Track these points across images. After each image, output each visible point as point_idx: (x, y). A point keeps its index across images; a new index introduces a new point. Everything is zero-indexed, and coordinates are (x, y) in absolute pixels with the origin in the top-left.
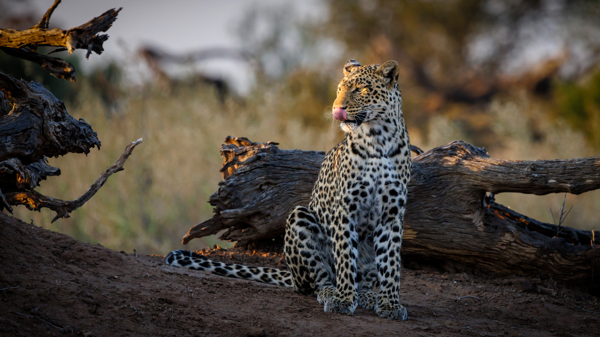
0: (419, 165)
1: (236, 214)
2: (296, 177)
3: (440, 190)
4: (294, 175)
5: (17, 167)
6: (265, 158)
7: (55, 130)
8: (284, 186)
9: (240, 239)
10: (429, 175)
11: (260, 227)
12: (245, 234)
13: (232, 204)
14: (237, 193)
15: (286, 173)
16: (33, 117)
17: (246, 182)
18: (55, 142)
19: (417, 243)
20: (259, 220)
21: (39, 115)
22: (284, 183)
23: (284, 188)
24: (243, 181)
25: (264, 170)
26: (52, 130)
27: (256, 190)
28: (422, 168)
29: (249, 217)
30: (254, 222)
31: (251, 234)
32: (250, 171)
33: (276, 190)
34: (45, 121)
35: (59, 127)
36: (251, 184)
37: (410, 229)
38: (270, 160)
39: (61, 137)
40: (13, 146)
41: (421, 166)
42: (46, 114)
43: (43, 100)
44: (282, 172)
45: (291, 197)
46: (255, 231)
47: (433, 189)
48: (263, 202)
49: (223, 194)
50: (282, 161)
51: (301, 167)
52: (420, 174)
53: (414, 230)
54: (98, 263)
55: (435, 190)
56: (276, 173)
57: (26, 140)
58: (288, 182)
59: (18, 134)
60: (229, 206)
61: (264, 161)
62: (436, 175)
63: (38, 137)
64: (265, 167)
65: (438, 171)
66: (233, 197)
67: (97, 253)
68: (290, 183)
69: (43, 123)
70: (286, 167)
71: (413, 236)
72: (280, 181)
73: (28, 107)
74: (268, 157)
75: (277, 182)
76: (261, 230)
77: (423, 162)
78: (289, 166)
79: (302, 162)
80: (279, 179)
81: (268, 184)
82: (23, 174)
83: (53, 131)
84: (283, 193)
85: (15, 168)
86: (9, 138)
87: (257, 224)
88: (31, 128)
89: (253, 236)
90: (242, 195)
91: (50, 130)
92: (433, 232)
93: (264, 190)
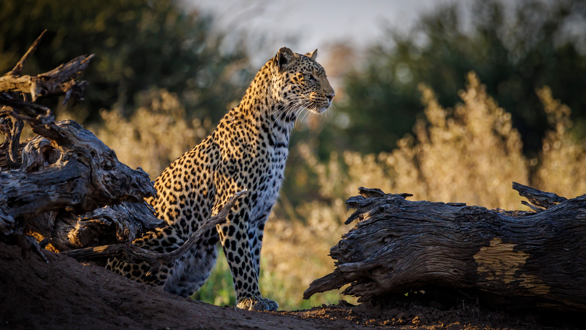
0: (551, 217)
1: (355, 267)
2: (420, 230)
3: (572, 243)
4: (417, 227)
5: (116, 219)
6: (388, 210)
7: (104, 179)
8: (408, 239)
9: (363, 294)
10: (562, 228)
11: (382, 282)
12: (368, 289)
13: (352, 257)
14: (358, 246)
15: (409, 225)
16: (81, 166)
17: (367, 235)
18: (105, 191)
19: (551, 298)
20: (381, 274)
21: (87, 164)
22: (407, 236)
23: (407, 240)
24: (365, 233)
25: (386, 222)
26: (100, 179)
27: (379, 243)
28: (554, 220)
29: (371, 270)
30: (376, 276)
31: (374, 289)
32: (372, 223)
33: (398, 243)
34: (93, 170)
35: (108, 176)
36: (373, 237)
37: (542, 284)
38: (393, 211)
39: (110, 186)
40: (57, 195)
41: (554, 218)
42: (94, 162)
43: (91, 149)
44: (405, 224)
45: (415, 250)
46: (378, 285)
47: (566, 242)
48: (384, 256)
49: (344, 247)
50: (406, 213)
51: (426, 219)
52: (551, 226)
53: (547, 285)
54: (154, 315)
55: (568, 243)
56: (399, 225)
57: (72, 189)
58: (412, 234)
59: (63, 184)
60: (350, 259)
61: (387, 212)
62: (568, 227)
63: (87, 186)
64: (388, 219)
65: (571, 223)
66: (353, 250)
67: (156, 305)
68: (413, 236)
69: (91, 172)
70: (409, 219)
71: (547, 291)
72: (402, 233)
73: (75, 155)
74: (391, 208)
75: (399, 235)
76: (384, 284)
77: (556, 214)
78: (413, 218)
79: (428, 214)
80: (402, 231)
81: (391, 236)
82: (122, 226)
83: (102, 180)
84: (406, 246)
85: (114, 220)
86: (53, 187)
87: (380, 278)
88: (78, 177)
89: (376, 291)
90: (364, 248)
91: (99, 179)
92: (567, 287)
93: (386, 242)
